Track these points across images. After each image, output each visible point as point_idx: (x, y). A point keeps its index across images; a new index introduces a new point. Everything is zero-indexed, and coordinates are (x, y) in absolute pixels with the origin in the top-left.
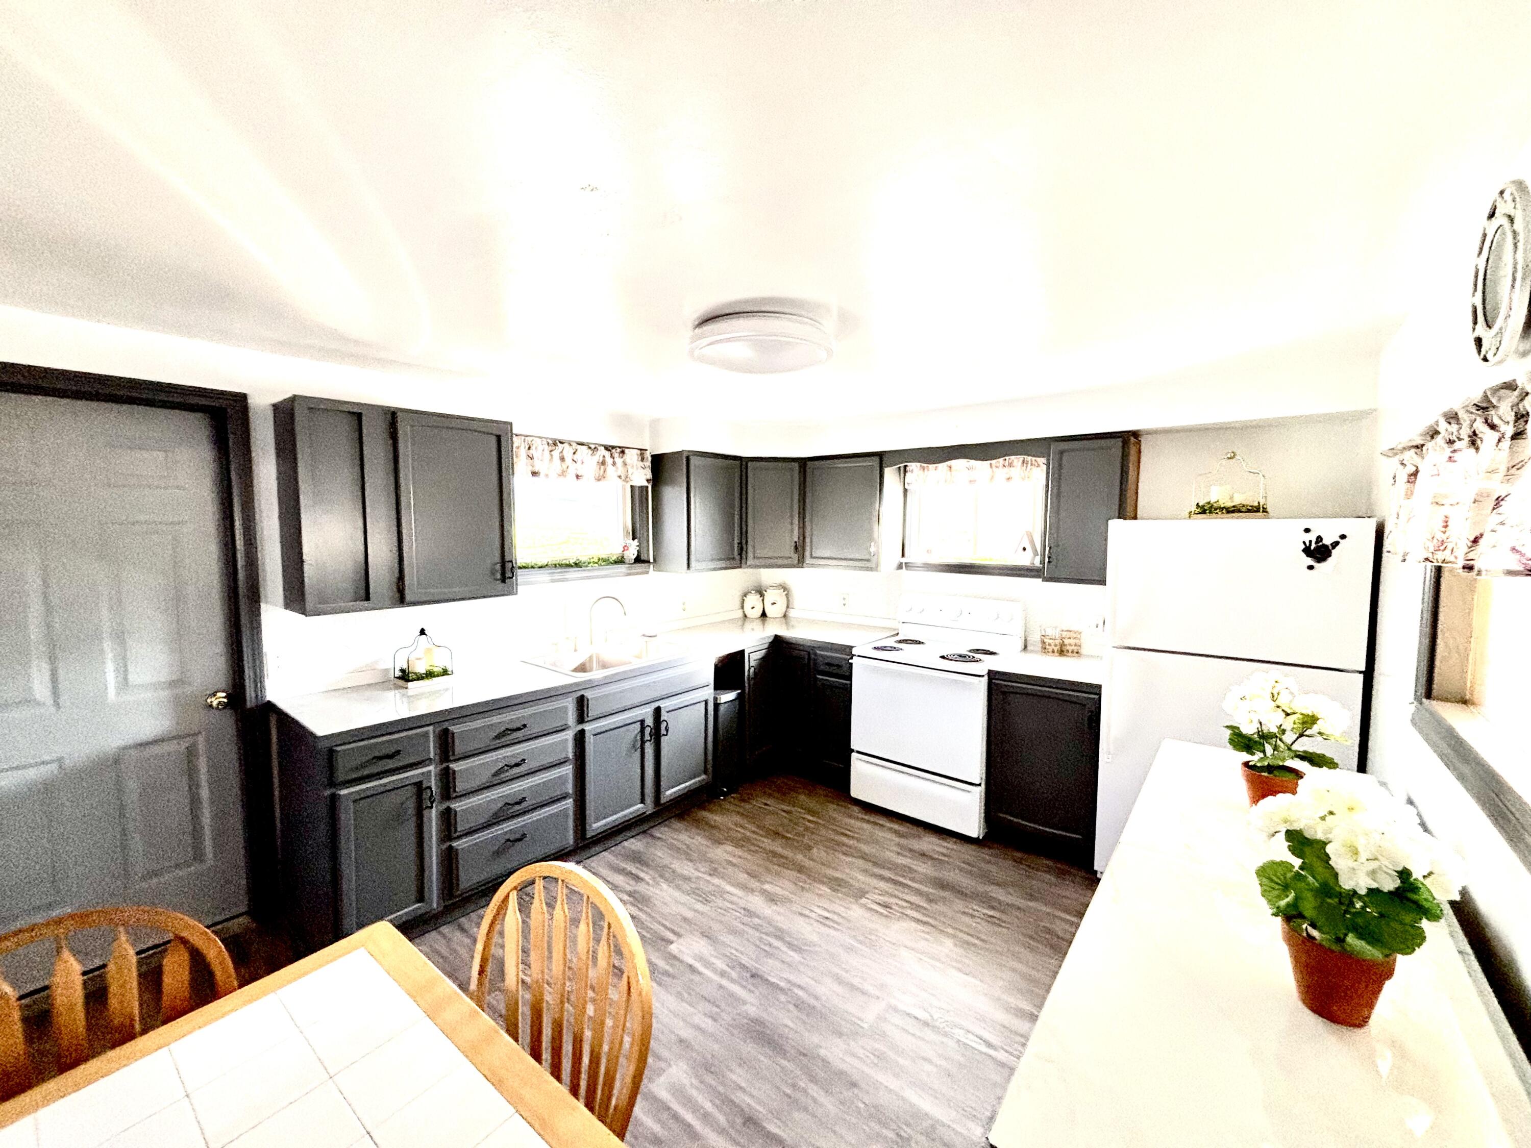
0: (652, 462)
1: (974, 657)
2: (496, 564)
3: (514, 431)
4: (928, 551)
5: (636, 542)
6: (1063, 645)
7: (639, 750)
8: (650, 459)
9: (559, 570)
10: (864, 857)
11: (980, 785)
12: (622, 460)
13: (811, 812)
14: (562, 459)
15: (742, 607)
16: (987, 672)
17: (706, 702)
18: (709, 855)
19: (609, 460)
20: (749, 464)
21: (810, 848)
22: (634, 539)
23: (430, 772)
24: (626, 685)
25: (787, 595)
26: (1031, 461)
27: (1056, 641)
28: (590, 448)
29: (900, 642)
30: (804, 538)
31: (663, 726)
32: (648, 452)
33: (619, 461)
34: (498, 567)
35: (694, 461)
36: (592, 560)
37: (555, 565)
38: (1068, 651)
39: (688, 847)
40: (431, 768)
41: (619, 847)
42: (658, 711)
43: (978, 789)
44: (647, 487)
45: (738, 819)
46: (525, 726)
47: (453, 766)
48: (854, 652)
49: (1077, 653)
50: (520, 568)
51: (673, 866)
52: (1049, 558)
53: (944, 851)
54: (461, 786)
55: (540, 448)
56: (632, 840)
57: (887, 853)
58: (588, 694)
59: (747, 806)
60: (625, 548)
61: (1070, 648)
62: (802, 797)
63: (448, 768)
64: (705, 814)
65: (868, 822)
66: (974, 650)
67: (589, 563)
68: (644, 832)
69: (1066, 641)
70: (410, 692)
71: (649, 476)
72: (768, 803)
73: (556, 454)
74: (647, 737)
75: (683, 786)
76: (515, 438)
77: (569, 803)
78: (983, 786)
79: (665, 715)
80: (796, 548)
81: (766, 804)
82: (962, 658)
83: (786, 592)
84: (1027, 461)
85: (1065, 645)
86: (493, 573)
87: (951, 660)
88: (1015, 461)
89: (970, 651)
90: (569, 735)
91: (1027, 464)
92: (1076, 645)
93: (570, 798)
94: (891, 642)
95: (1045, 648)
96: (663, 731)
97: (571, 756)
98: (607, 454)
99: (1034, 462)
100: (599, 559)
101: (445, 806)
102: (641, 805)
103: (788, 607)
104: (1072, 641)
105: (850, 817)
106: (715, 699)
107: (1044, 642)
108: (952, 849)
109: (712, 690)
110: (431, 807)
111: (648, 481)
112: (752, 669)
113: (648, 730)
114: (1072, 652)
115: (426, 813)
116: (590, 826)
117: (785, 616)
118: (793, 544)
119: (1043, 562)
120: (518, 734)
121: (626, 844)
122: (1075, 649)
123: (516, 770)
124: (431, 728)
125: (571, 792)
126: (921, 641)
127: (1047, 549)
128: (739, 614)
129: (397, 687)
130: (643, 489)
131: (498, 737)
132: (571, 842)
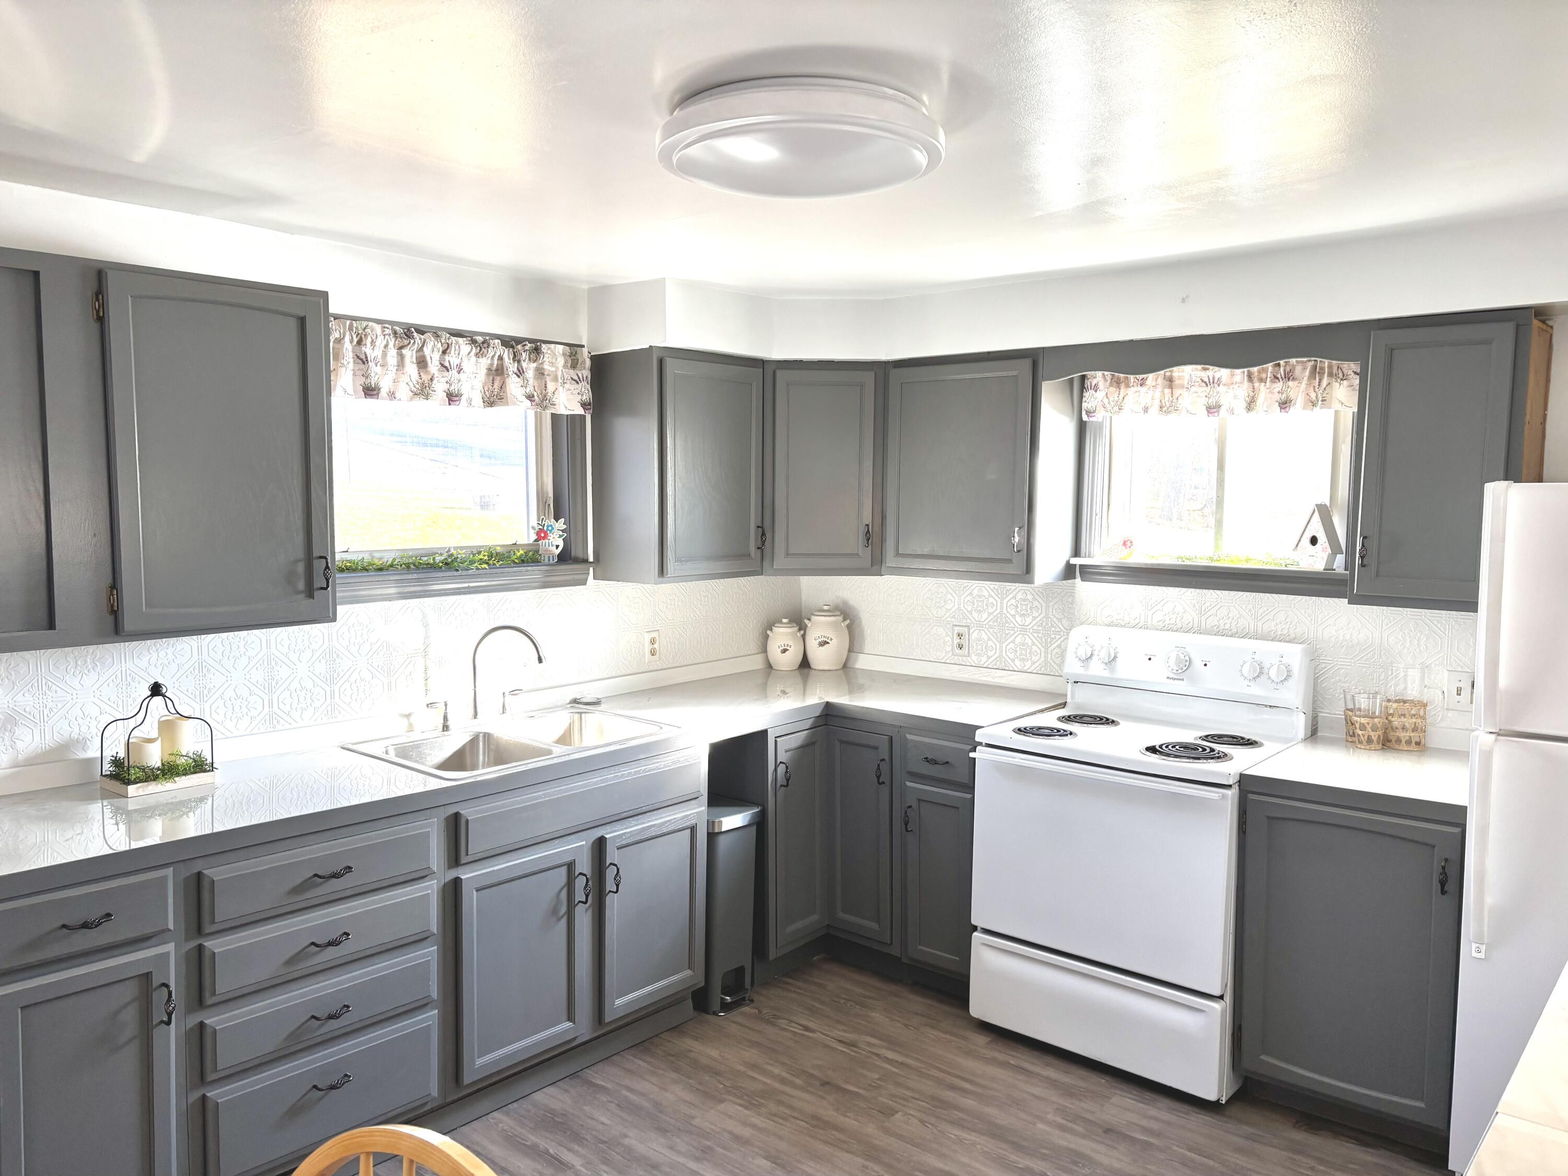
0: (592, 369)
1: (1212, 750)
2: (296, 561)
3: (333, 309)
4: (1124, 544)
5: (561, 524)
6: (1388, 728)
7: (564, 922)
8: (588, 363)
9: (415, 576)
10: (996, 1132)
11: (1221, 997)
12: (534, 365)
13: (892, 1043)
14: (422, 363)
15: (764, 650)
16: (1237, 778)
17: (693, 829)
18: (697, 1122)
19: (511, 366)
20: (779, 373)
21: (888, 1112)
22: (557, 519)
23: (168, 954)
24: (540, 795)
25: (849, 627)
26: (1330, 367)
27: (1376, 720)
28: (474, 342)
29: (1068, 719)
30: (883, 518)
31: (610, 873)
32: (585, 350)
33: (530, 368)
34: (301, 568)
35: (673, 368)
36: (477, 557)
37: (408, 566)
38: (1399, 741)
39: (657, 1104)
40: (170, 947)
41: (525, 1104)
42: (600, 845)
43: (1217, 1006)
44: (583, 418)
45: (752, 1055)
46: (349, 869)
47: (208, 944)
48: (979, 736)
49: (1418, 744)
50: (341, 570)
51: (626, 1141)
52: (1362, 557)
53: (1154, 1125)
54: (225, 983)
55: (380, 342)
56: (550, 1090)
57: (1040, 1126)
58: (467, 812)
59: (770, 1030)
60: (542, 534)
61: (1404, 735)
62: (876, 1016)
63: (200, 948)
64: (688, 1043)
65: (1005, 1065)
66: (1213, 736)
67: (472, 562)
68: (573, 1076)
69: (1396, 722)
70: (132, 805)
71: (587, 396)
72: (811, 1025)
73: (410, 354)
74: (580, 895)
75: (649, 989)
76: (333, 324)
77: (431, 1017)
78: (1228, 998)
79: (612, 855)
80: (868, 535)
81: (807, 1029)
82: (1189, 751)
83: (848, 622)
84: (1322, 369)
85: (1394, 729)
86: (290, 579)
87: (1168, 755)
88: (1298, 369)
89: (1206, 738)
90: (431, 889)
91: (1321, 373)
92: (1415, 730)
93: (433, 1009)
94: (1050, 720)
95: (1354, 735)
96: (610, 885)
97: (434, 927)
98: (507, 355)
99: (1335, 370)
100: (491, 556)
101: (193, 1020)
102: (569, 1024)
103: (850, 650)
104: (1408, 722)
105: (970, 1054)
106: (711, 824)
107: (1350, 722)
108: (1169, 1123)
109: (704, 808)
110: (168, 1023)
111: (584, 405)
112: (782, 768)
113: (580, 883)
114: (1409, 742)
115: (158, 1033)
116: (473, 1061)
117: (845, 666)
118: (862, 530)
119: (1349, 565)
120: (335, 885)
121: (539, 1097)
122: (1415, 736)
123: (332, 953)
124: (169, 871)
125: (435, 995)
126: (1111, 717)
127: (1359, 540)
128: (757, 663)
129: (106, 795)
130: (575, 421)
131: (297, 890)
132: (435, 1093)
